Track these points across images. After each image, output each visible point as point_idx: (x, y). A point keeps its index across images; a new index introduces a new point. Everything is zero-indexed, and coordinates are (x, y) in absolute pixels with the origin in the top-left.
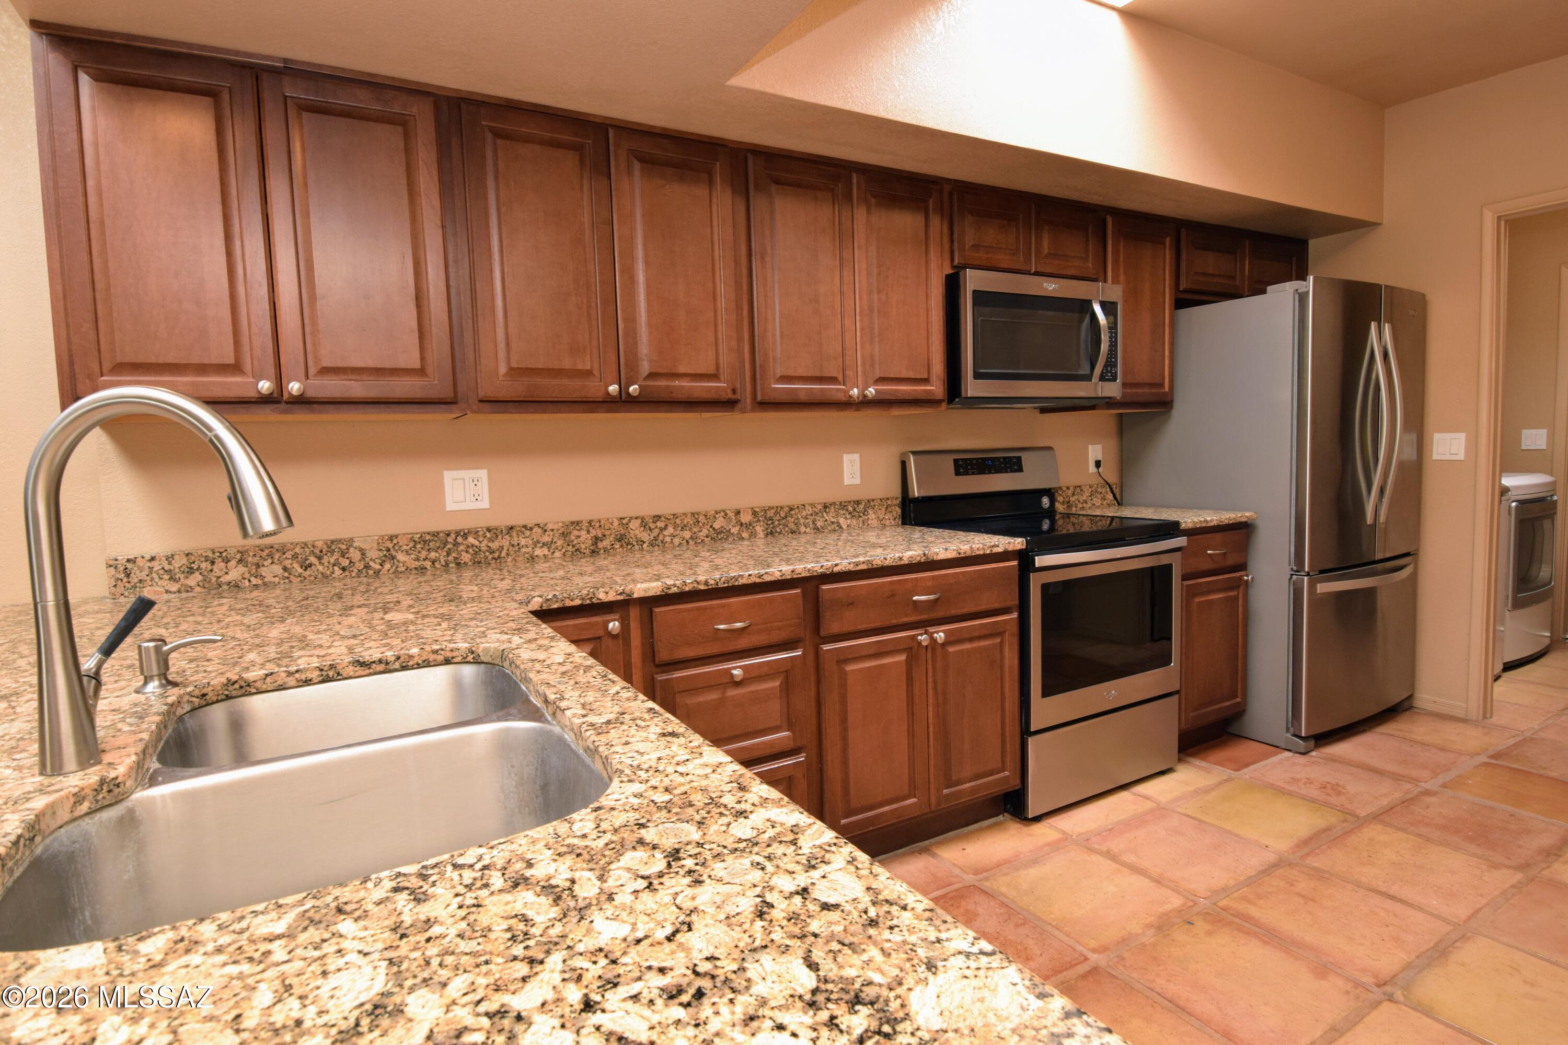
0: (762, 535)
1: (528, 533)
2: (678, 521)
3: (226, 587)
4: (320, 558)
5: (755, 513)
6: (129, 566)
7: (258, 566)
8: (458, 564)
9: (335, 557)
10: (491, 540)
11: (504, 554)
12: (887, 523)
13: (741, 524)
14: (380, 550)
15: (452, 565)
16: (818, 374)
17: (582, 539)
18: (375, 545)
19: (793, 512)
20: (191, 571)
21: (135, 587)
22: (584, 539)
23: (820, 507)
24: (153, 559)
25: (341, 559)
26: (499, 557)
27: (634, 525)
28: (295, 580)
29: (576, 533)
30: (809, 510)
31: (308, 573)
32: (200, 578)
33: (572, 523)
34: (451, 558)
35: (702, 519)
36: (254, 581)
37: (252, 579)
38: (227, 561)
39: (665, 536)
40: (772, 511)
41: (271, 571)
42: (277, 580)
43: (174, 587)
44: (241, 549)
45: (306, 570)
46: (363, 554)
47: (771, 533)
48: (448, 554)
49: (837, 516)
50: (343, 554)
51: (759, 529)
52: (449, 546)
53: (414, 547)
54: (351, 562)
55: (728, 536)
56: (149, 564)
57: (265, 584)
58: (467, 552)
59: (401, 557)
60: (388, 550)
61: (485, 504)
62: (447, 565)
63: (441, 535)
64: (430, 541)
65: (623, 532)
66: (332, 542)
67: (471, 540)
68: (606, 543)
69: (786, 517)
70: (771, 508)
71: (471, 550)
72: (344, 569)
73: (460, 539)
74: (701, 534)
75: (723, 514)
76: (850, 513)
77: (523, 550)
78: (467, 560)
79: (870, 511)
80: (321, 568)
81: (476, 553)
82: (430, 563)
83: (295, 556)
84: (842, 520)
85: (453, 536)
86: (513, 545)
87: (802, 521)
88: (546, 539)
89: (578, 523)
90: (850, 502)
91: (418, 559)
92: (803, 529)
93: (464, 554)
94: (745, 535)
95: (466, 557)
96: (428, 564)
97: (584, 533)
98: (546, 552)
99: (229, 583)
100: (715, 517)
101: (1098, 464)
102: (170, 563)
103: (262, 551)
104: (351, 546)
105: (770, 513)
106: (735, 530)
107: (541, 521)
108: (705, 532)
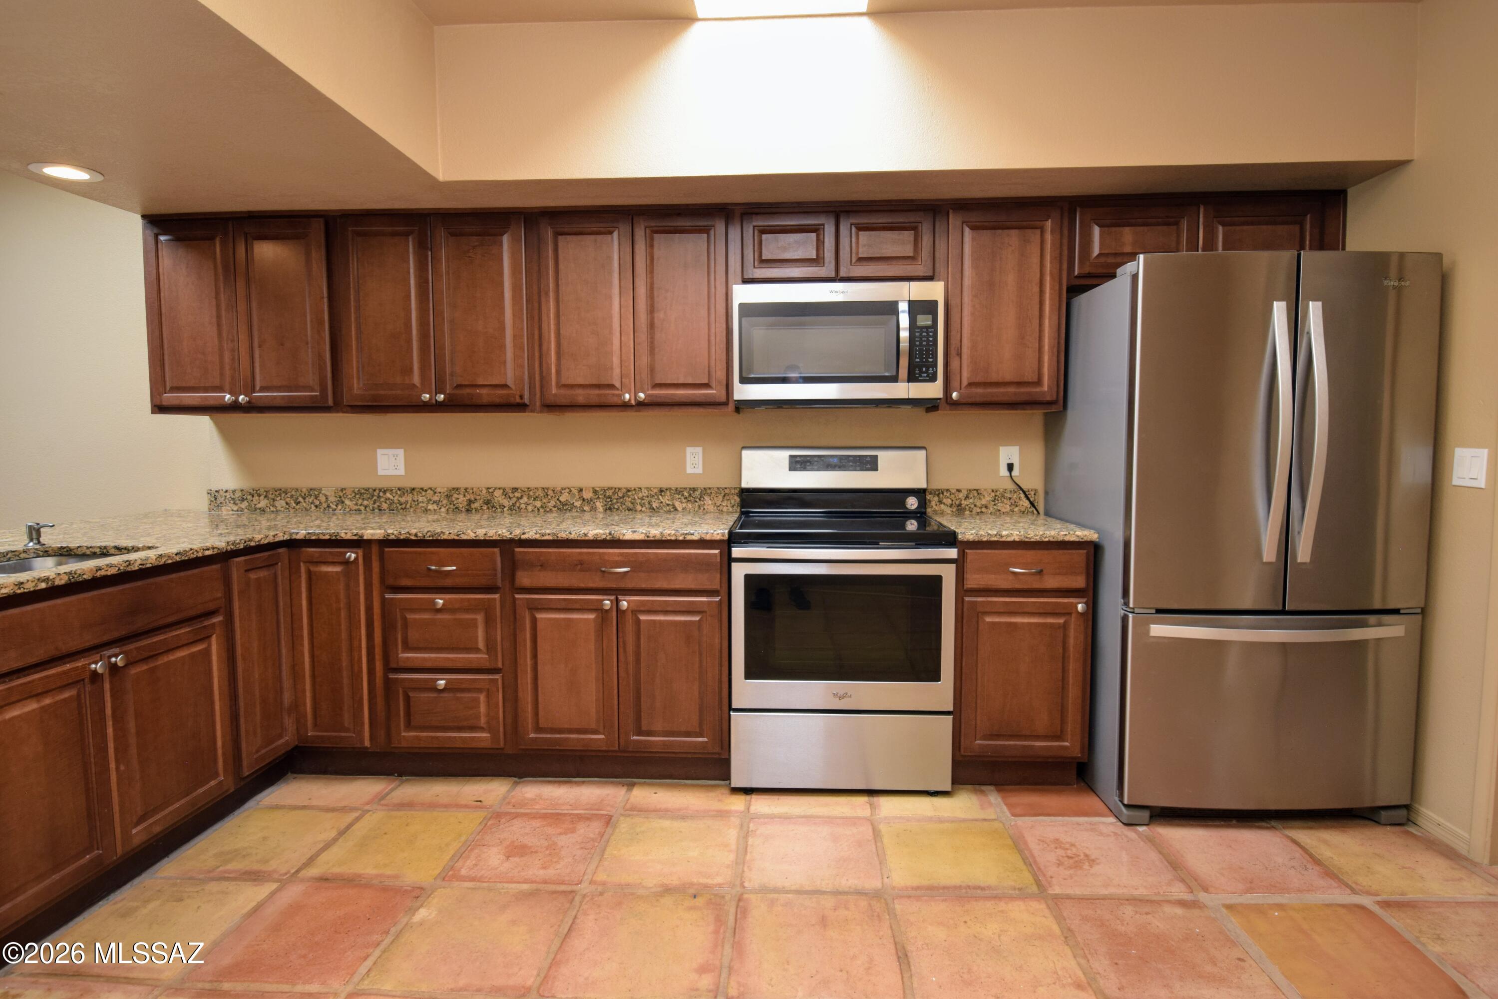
0: (601, 509)
1: (424, 493)
2: (531, 493)
3: (258, 511)
4: (304, 498)
5: (595, 492)
6: (217, 494)
7: (274, 500)
8: (380, 510)
9: (312, 499)
10: (400, 496)
11: (408, 506)
12: (725, 509)
13: (584, 500)
14: (336, 497)
15: (376, 510)
17: (460, 500)
18: (333, 493)
19: (630, 493)
20: (243, 500)
21: (218, 506)
22: (462, 500)
23: (656, 491)
24: (226, 491)
25: (315, 500)
26: (405, 508)
27: (498, 493)
28: (292, 511)
29: (456, 496)
30: (645, 493)
31: (298, 507)
32: (247, 504)
33: (454, 489)
34: (376, 506)
35: (551, 493)
36: (272, 509)
37: (271, 507)
38: (259, 496)
39: (521, 504)
40: (611, 491)
41: (281, 504)
42: (283, 509)
43: (235, 508)
44: (266, 490)
45: (297, 505)
46: (327, 498)
47: (610, 509)
48: (374, 503)
49: (673, 499)
50: (316, 497)
51: (599, 505)
52: (375, 498)
53: (355, 496)
54: (320, 503)
55: (572, 508)
56: (225, 494)
57: (277, 511)
58: (386, 502)
59: (347, 502)
60: (340, 497)
61: (401, 471)
62: (373, 510)
63: (371, 490)
64: (364, 493)
65: (489, 498)
66: (311, 490)
67: (388, 495)
68: (476, 505)
69: (623, 497)
70: (609, 489)
71: (388, 502)
72: (316, 506)
73: (381, 494)
74: (550, 504)
75: (568, 490)
76: (686, 498)
77: (421, 505)
78: (386, 508)
80: (304, 504)
81: (391, 504)
82: (364, 508)
83: (292, 496)
84: (677, 504)
85: (377, 491)
86: (414, 501)
87: (638, 501)
88: (436, 498)
89: (457, 489)
90: (685, 489)
91: (356, 505)
92: (639, 508)
93: (383, 503)
94: (586, 508)
95: (385, 506)
96: (362, 508)
97: (461, 496)
98: (436, 508)
99: (260, 509)
100: (561, 493)
101: (1010, 467)
102: (234, 495)
103: (276, 491)
104: (320, 493)
105: (609, 493)
106: (578, 504)
107: (433, 486)
108: (553, 503)
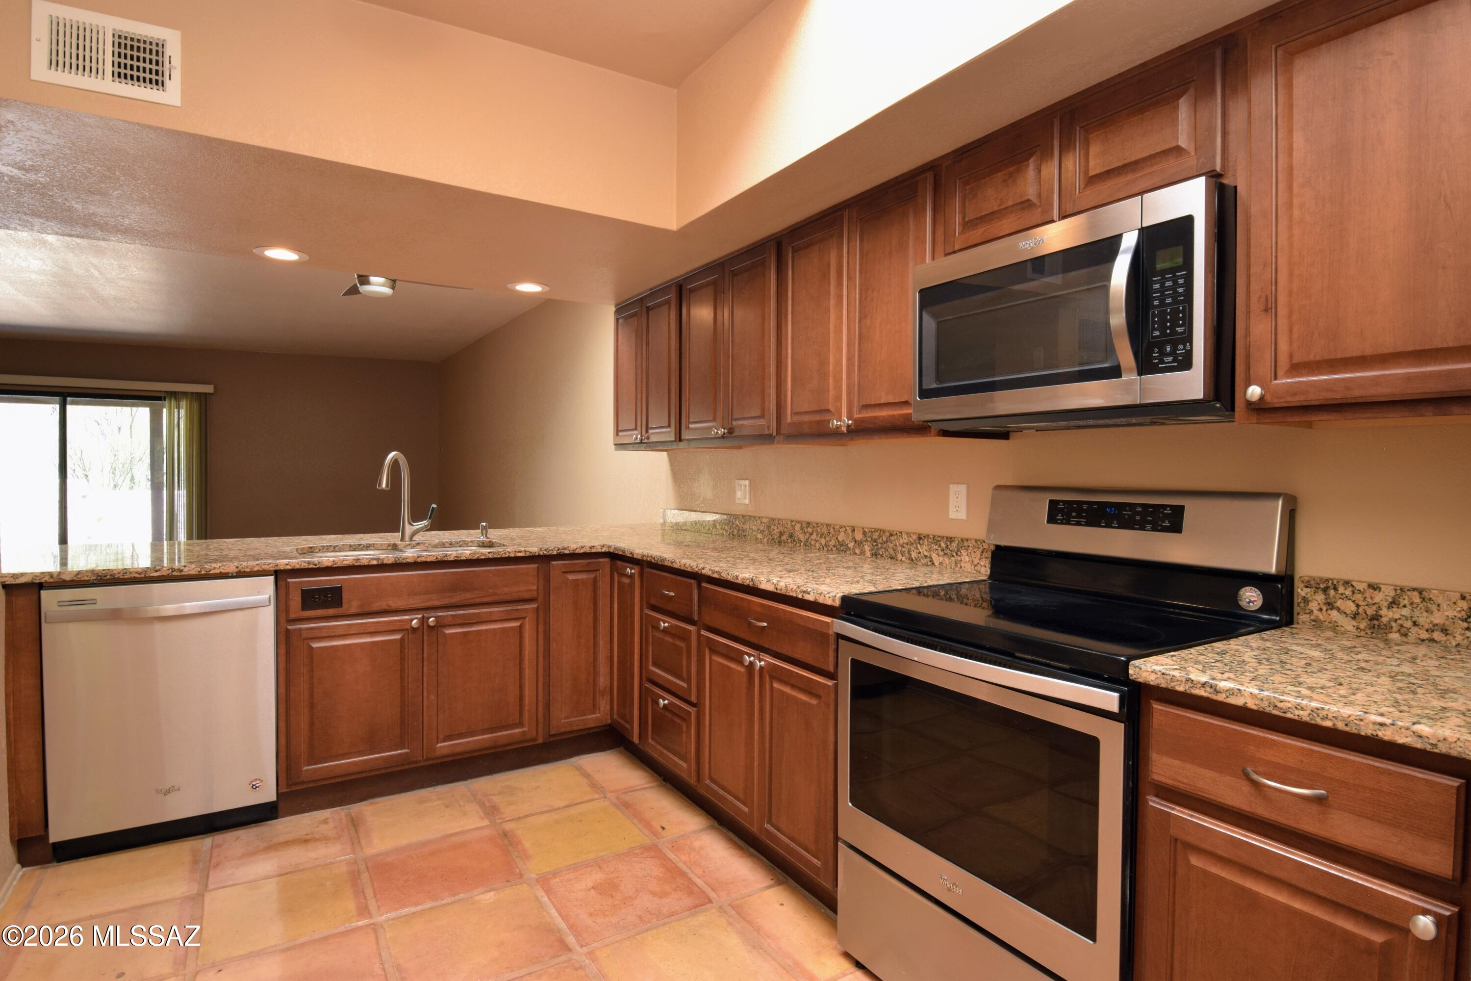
0: (868, 554)
2: (819, 529)
5: (864, 533)
11: (747, 533)
13: (855, 541)
19: (892, 538)
22: (776, 532)
23: (915, 537)
27: (798, 527)
29: (772, 527)
30: (904, 539)
33: (772, 520)
35: (832, 530)
39: (812, 540)
40: (877, 534)
47: (876, 555)
49: (930, 550)
51: (867, 548)
55: (847, 550)
61: (747, 501)
65: (792, 531)
68: (784, 538)
69: (887, 541)
70: (876, 530)
75: (844, 529)
76: (943, 550)
79: (964, 552)
84: (934, 556)
87: (899, 548)
88: (762, 528)
89: (774, 520)
90: (943, 537)
92: (899, 557)
94: (857, 551)
97: (776, 528)
100: (839, 531)
105: (875, 536)
106: (851, 545)
107: (761, 516)
108: (832, 543)
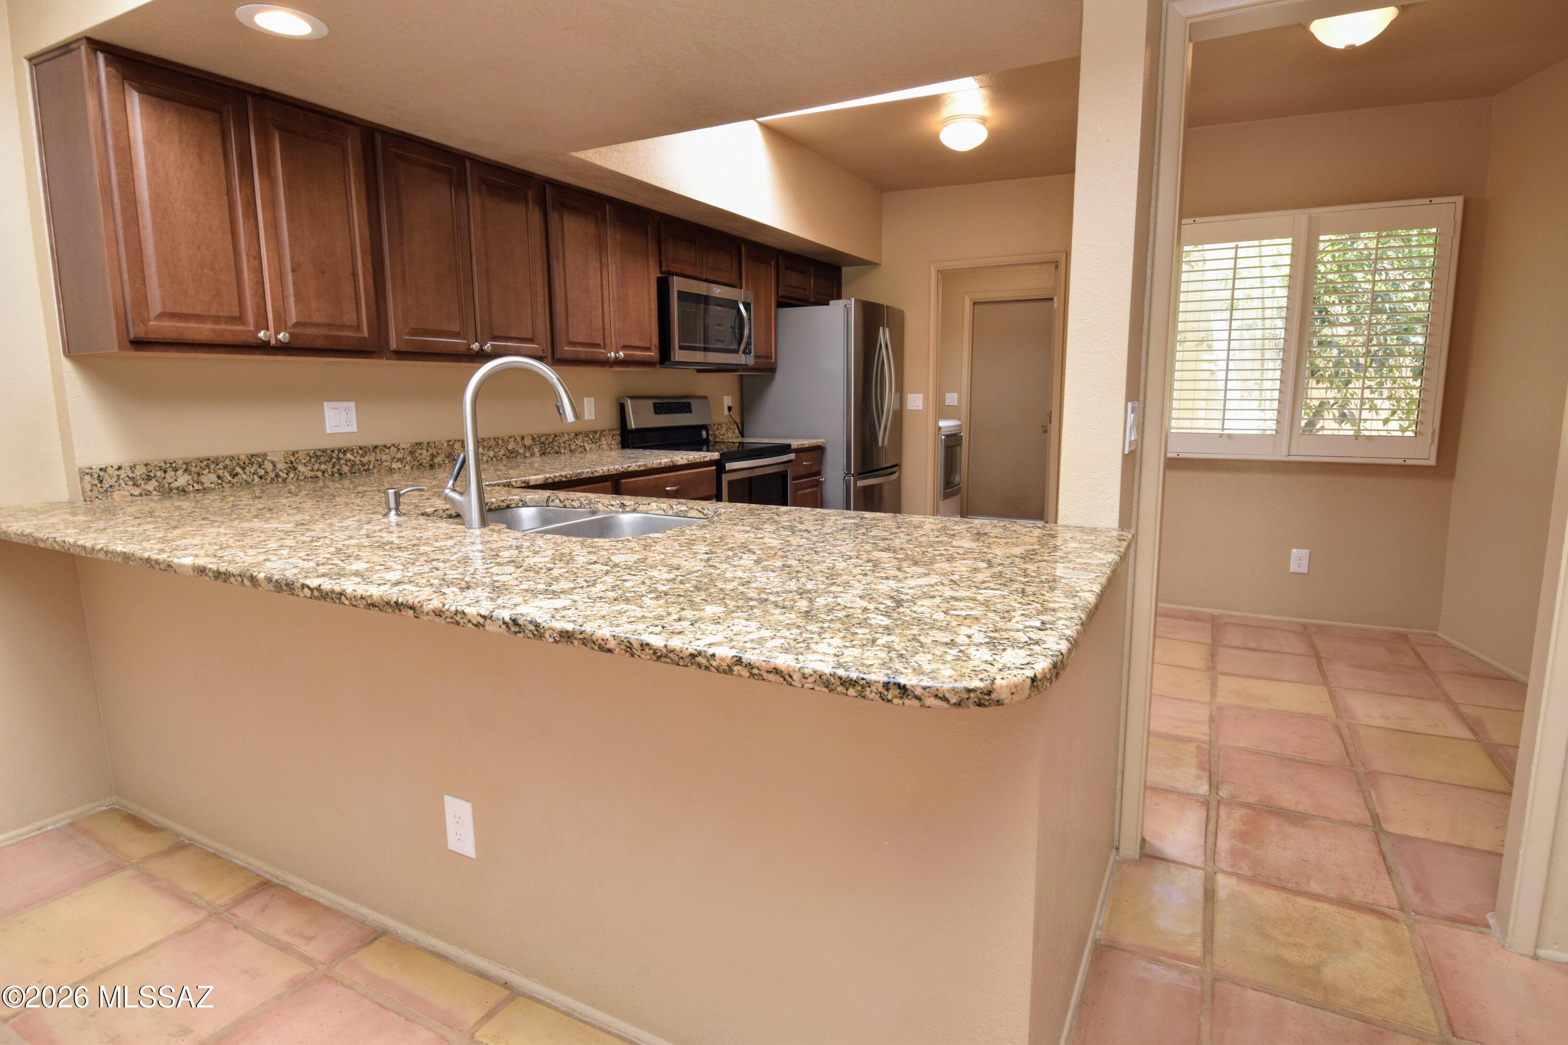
0: (538, 454)
1: (387, 451)
2: (485, 444)
3: (175, 491)
4: (243, 469)
5: (533, 439)
6: (102, 474)
7: (199, 474)
8: (341, 474)
9: (254, 468)
10: (362, 456)
11: (371, 467)
12: (613, 447)
13: (525, 447)
14: (286, 463)
15: (336, 475)
16: (589, 341)
17: (423, 456)
18: (283, 459)
19: (556, 438)
20: (149, 478)
21: (106, 491)
22: (425, 455)
23: (573, 435)
24: (119, 468)
25: (259, 469)
26: (368, 469)
27: (457, 446)
28: (226, 486)
29: (419, 451)
30: (566, 437)
31: (235, 480)
32: (156, 484)
33: (417, 444)
34: (335, 470)
35: (500, 442)
36: (197, 487)
37: (195, 485)
38: (176, 470)
40: (544, 437)
41: (209, 479)
42: (213, 485)
43: (137, 491)
44: (186, 461)
45: (233, 478)
46: (274, 466)
47: (544, 453)
48: (334, 466)
49: (583, 441)
50: (260, 466)
51: (536, 450)
52: (334, 460)
53: (310, 460)
54: (266, 472)
55: (517, 455)
56: (117, 472)
57: (204, 489)
58: (346, 465)
59: (301, 468)
60: (292, 463)
61: (354, 429)
62: (333, 475)
63: (328, 451)
64: (321, 456)
65: (450, 451)
66: (252, 456)
67: (349, 456)
68: (438, 460)
70: (543, 435)
71: (349, 464)
72: (261, 477)
73: (341, 455)
74: (500, 453)
75: (513, 439)
76: (590, 440)
77: (385, 464)
78: (347, 471)
79: (603, 439)
80: (244, 476)
81: (352, 466)
82: (321, 473)
83: (225, 467)
84: (586, 445)
85: (336, 452)
86: (377, 460)
87: (562, 445)
88: (400, 455)
89: (420, 444)
90: (589, 431)
91: (312, 470)
92: (563, 450)
93: (344, 466)
94: (528, 454)
95: (346, 469)
96: (320, 474)
97: (424, 451)
98: (400, 466)
99: (178, 489)
100: (509, 441)
101: (730, 409)
102: (133, 472)
103: (201, 462)
104: (265, 459)
105: (543, 439)
106: (521, 451)
107: (396, 442)
108: (502, 452)
